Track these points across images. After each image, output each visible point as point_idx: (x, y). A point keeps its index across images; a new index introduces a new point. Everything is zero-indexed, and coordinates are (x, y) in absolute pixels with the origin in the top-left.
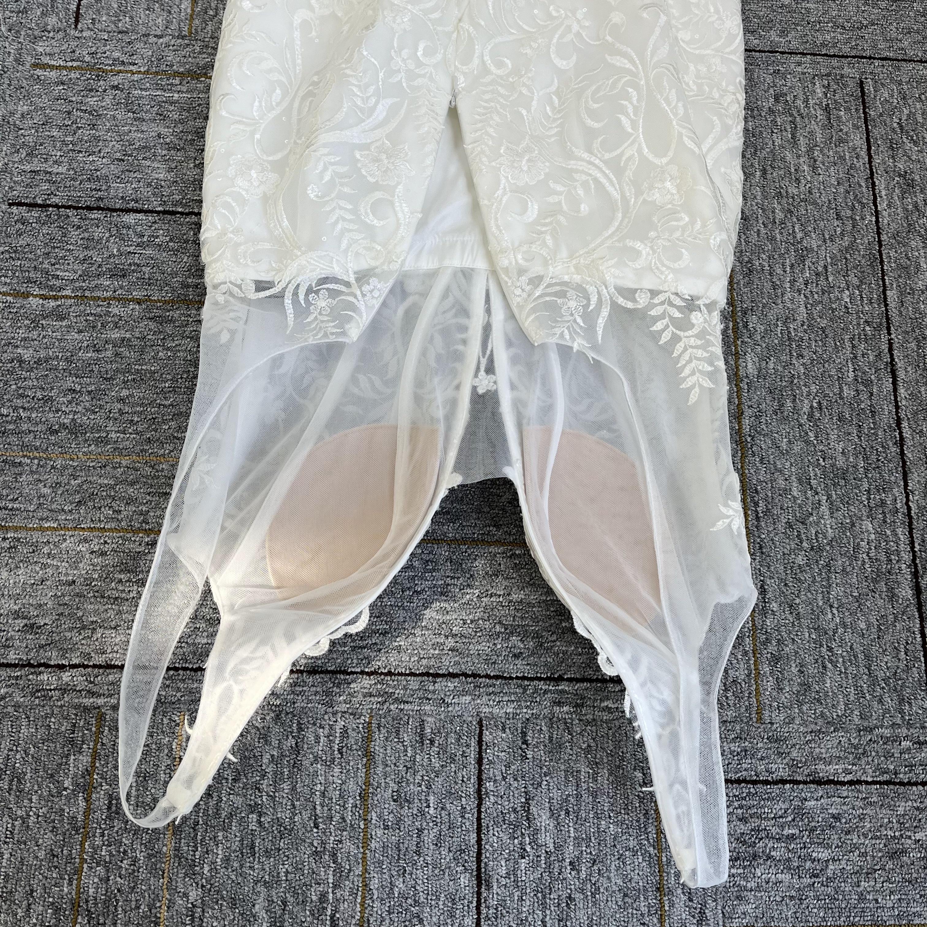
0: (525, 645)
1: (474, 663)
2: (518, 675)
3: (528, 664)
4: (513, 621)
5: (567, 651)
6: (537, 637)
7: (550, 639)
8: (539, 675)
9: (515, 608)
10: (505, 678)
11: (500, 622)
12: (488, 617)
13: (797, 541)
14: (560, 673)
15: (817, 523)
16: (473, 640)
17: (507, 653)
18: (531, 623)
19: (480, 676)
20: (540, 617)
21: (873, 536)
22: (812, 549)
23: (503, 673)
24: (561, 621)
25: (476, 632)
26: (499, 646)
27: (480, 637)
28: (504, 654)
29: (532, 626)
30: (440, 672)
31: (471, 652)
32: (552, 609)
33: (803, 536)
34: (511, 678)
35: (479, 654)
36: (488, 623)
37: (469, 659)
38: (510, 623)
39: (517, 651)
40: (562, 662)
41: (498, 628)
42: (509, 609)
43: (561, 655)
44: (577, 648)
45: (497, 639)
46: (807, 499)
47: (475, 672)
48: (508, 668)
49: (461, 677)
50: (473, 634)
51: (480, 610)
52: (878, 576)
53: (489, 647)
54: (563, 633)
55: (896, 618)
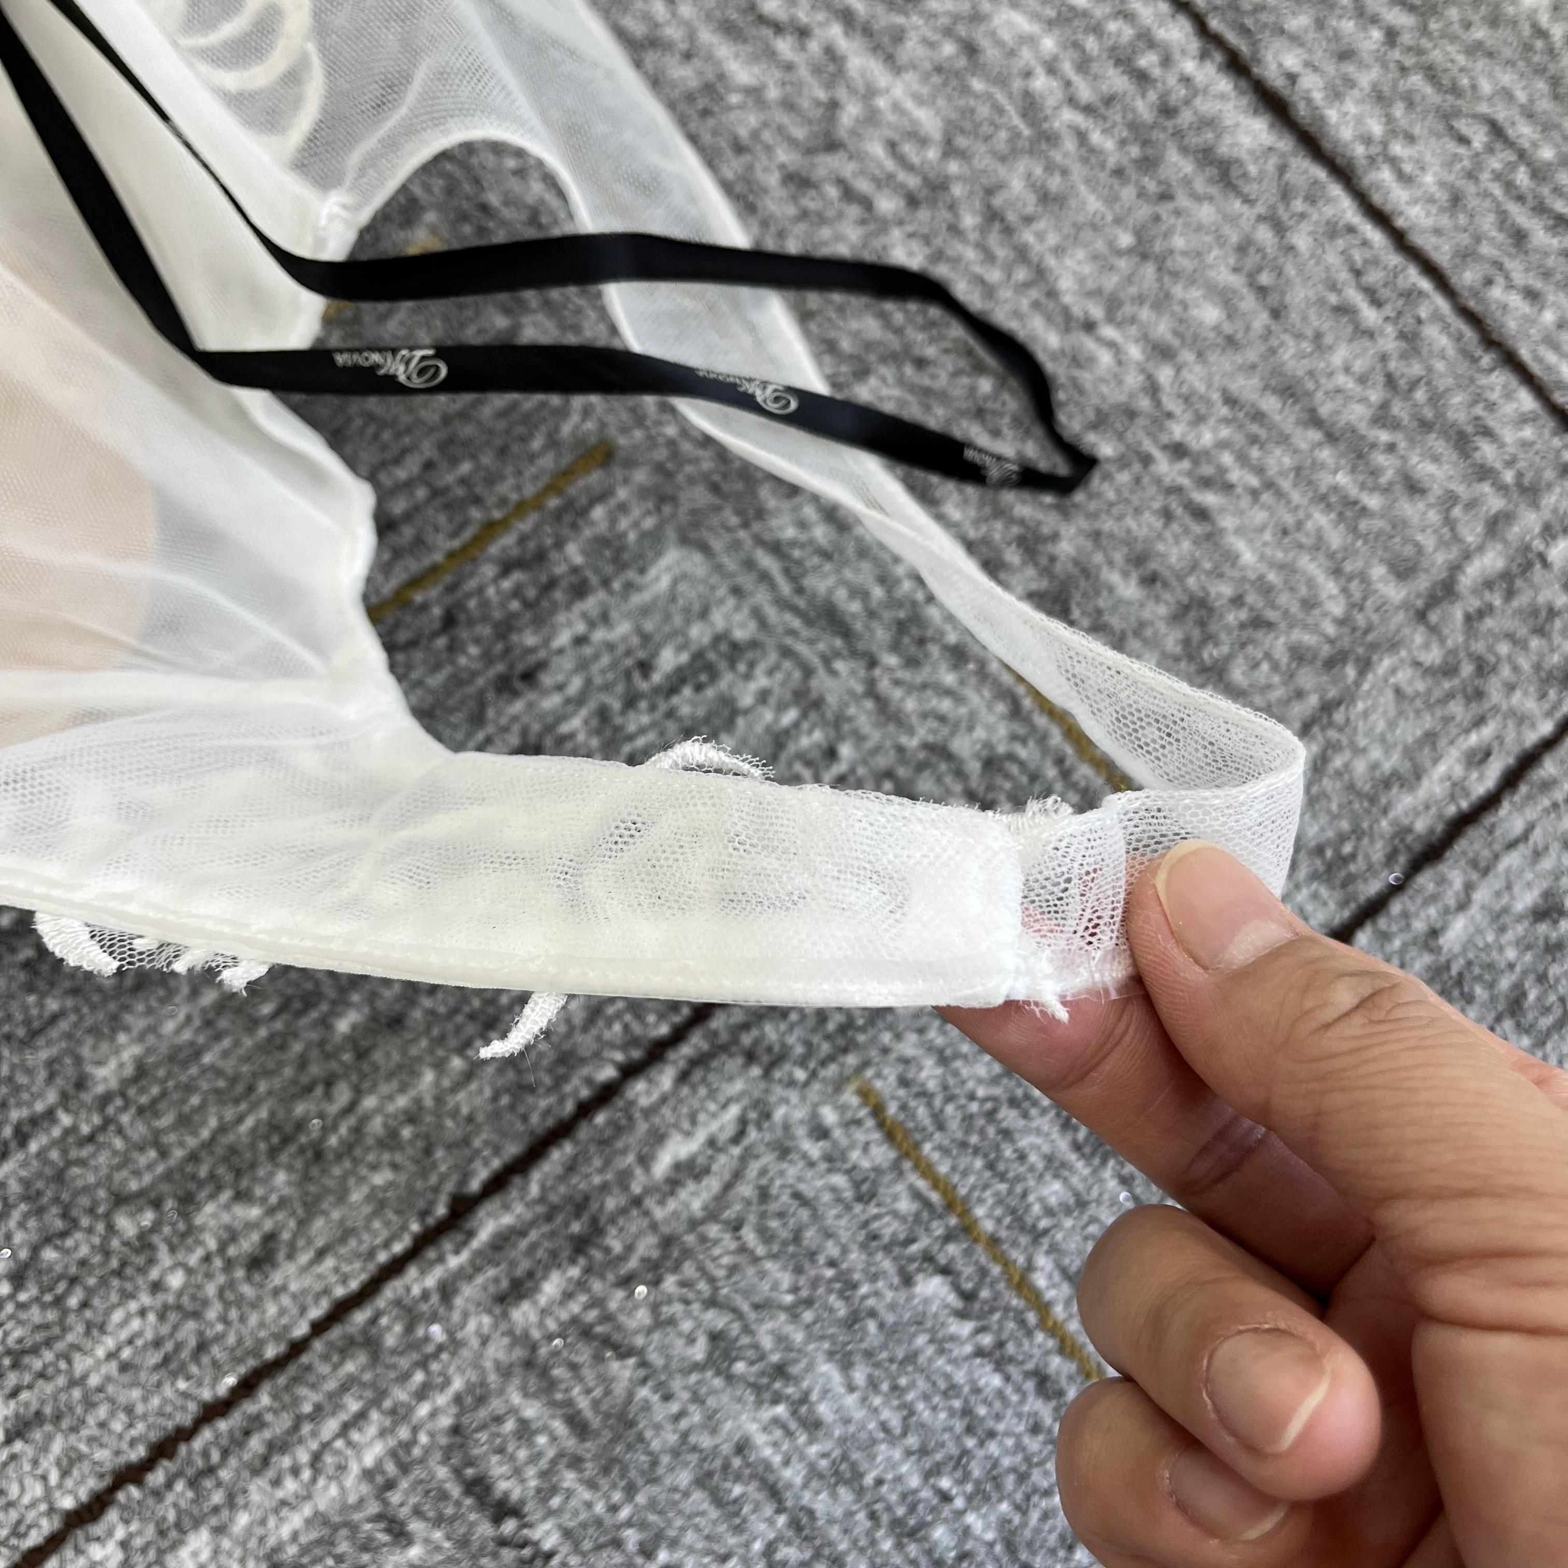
0: (264, 1200)
1: (129, 1410)
2: (316, 1313)
3: (321, 1254)
4: (164, 1153)
5: (418, 1101)
6: (286, 1140)
7: (333, 1109)
8: (383, 1257)
9: (141, 1111)
10: (279, 1364)
11: (120, 1199)
12: (65, 1215)
13: (854, 211)
14: (449, 1187)
15: (872, 117)
16: (70, 1338)
17: (221, 1279)
18: (229, 1114)
19: (185, 1434)
20: (245, 1069)
21: (1049, 44)
22: (913, 201)
23: (256, 1352)
24: (325, 1023)
25: (58, 1301)
26: (176, 1280)
27: (85, 1305)
28: (211, 1290)
29: (240, 1119)
30: (34, 1539)
31: (94, 1381)
32: (267, 1009)
33: (863, 186)
34: (297, 1348)
35: (125, 1367)
36: (79, 1236)
37: (102, 1412)
38: (160, 1169)
39: (249, 1243)
40: (428, 1151)
41: (126, 1225)
42: (120, 1131)
43: (406, 1133)
44: (440, 1066)
45: (151, 1261)
46: (789, 67)
47: (154, 1436)
48: (262, 1325)
49: (121, 1496)
50: (51, 1316)
51: (16, 1215)
52: (1145, 143)
53: (142, 1313)
54: (362, 1054)
55: (1279, 228)
